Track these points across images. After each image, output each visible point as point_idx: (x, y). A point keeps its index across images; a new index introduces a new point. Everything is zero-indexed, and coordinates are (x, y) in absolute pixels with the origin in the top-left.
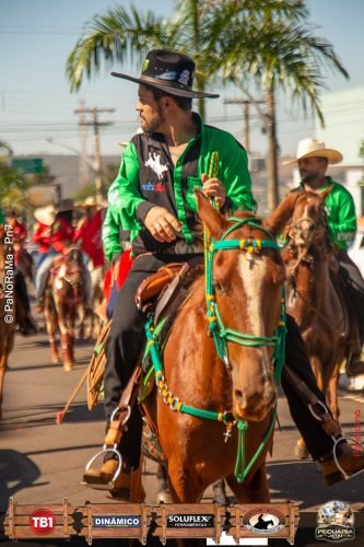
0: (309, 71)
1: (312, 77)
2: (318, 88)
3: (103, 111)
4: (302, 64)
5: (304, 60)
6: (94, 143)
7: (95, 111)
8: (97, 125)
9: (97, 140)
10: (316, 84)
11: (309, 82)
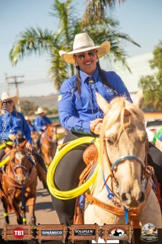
0: (121, 50)
1: (122, 52)
2: (125, 57)
3: (18, 77)
4: (117, 47)
5: (118, 45)
6: (16, 92)
7: (15, 77)
8: (16, 83)
9: (17, 91)
10: (124, 55)
11: (121, 55)
